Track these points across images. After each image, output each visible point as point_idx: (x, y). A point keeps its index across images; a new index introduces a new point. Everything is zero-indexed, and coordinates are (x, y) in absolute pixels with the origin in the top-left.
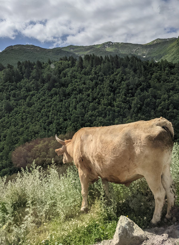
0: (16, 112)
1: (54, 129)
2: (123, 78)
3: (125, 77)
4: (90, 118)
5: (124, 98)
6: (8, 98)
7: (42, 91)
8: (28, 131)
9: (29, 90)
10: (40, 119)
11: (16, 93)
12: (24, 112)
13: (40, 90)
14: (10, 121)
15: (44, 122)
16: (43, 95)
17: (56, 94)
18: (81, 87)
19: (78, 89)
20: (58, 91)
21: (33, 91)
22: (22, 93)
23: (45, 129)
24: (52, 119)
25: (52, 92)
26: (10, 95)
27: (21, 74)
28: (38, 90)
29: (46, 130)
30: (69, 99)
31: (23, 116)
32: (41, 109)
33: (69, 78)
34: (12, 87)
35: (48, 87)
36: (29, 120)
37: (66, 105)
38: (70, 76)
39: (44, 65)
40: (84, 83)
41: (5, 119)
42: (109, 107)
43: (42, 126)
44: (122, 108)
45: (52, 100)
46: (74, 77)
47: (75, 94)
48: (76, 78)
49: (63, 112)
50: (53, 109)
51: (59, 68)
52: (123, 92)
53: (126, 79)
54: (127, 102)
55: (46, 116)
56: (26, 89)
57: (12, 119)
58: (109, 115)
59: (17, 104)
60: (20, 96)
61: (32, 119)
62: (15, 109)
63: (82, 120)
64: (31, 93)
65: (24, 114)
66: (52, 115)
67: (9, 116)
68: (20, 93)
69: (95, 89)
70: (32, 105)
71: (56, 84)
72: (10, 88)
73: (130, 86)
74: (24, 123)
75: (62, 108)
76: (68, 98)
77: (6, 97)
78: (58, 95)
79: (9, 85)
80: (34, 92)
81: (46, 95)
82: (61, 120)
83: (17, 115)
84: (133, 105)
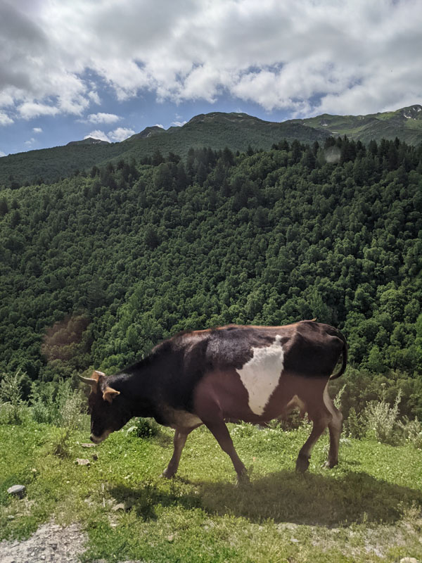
0: (164, 250)
1: (224, 292)
2: (398, 193)
3: (402, 191)
4: (302, 278)
5: (391, 239)
6: (157, 221)
7: (221, 211)
8: (175, 289)
9: (196, 208)
10: (204, 268)
11: (173, 211)
12: (178, 251)
13: (218, 210)
14: (149, 266)
15: (209, 276)
16: (222, 221)
17: (246, 220)
18: (300, 209)
19: (292, 214)
20: (250, 214)
21: (204, 211)
22: (183, 213)
23: (208, 289)
24: (226, 270)
25: (239, 216)
26: (161, 215)
27: (189, 174)
28: (213, 209)
29: (209, 291)
30: (270, 233)
31: (173, 259)
32: (211, 248)
33: (281, 187)
34: (168, 200)
35: (235, 205)
36: (182, 267)
37: (261, 244)
38: (283, 183)
39: (239, 157)
40: (310, 201)
41: (141, 260)
42: (350, 257)
43: (204, 284)
44: (381, 263)
45: (236, 232)
46: (291, 186)
47: (284, 224)
48: (295, 189)
49: (251, 260)
50: (233, 251)
51: (266, 165)
52: (391, 226)
53: (406, 196)
54: (397, 250)
55: (217, 263)
56: (193, 205)
57: (153, 262)
58: (346, 275)
59: (170, 234)
60: (177, 219)
61: (189, 267)
62: (164, 244)
63: (284, 280)
64: (200, 214)
65: (177, 254)
66: (227, 263)
67: (150, 256)
68: (180, 212)
69: (329, 214)
70: (195, 239)
71: (250, 200)
72: (163, 202)
73: (411, 214)
74: (173, 273)
75: (250, 250)
76: (268, 231)
77: (154, 219)
78: (249, 223)
79: (163, 194)
80: (206, 214)
81: (226, 220)
82: (243, 275)
83: (165, 256)
84: (406, 258)
